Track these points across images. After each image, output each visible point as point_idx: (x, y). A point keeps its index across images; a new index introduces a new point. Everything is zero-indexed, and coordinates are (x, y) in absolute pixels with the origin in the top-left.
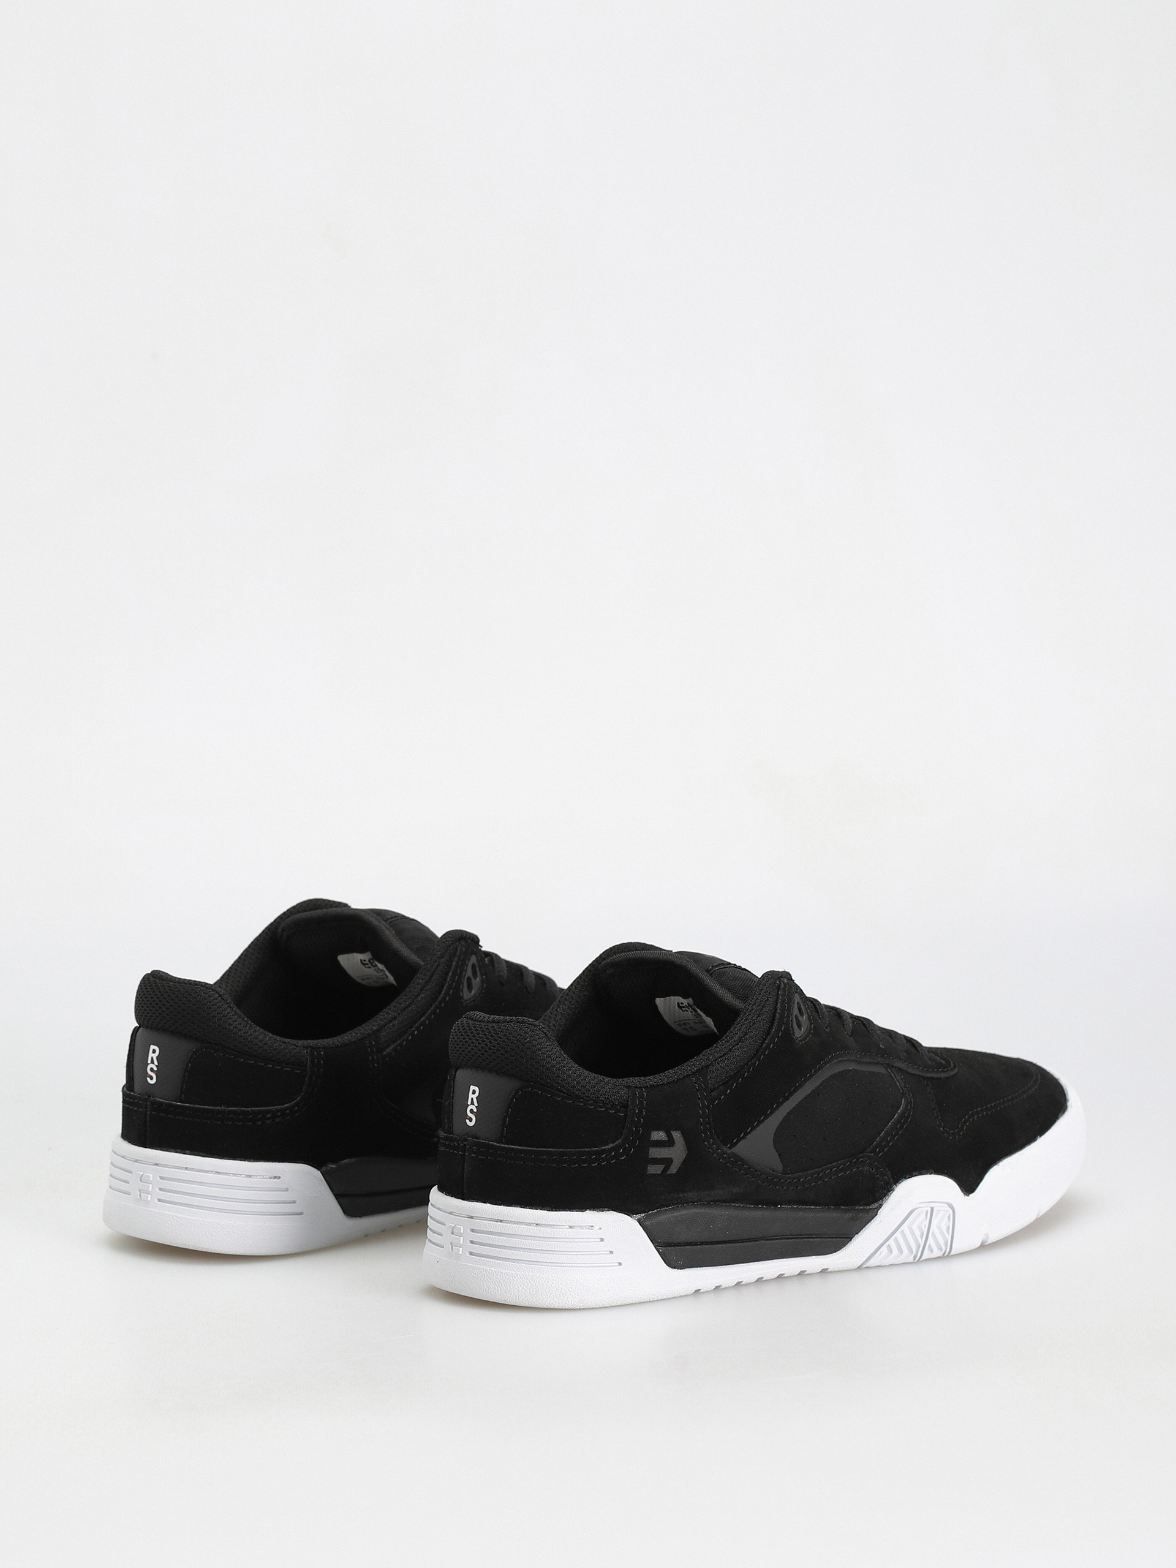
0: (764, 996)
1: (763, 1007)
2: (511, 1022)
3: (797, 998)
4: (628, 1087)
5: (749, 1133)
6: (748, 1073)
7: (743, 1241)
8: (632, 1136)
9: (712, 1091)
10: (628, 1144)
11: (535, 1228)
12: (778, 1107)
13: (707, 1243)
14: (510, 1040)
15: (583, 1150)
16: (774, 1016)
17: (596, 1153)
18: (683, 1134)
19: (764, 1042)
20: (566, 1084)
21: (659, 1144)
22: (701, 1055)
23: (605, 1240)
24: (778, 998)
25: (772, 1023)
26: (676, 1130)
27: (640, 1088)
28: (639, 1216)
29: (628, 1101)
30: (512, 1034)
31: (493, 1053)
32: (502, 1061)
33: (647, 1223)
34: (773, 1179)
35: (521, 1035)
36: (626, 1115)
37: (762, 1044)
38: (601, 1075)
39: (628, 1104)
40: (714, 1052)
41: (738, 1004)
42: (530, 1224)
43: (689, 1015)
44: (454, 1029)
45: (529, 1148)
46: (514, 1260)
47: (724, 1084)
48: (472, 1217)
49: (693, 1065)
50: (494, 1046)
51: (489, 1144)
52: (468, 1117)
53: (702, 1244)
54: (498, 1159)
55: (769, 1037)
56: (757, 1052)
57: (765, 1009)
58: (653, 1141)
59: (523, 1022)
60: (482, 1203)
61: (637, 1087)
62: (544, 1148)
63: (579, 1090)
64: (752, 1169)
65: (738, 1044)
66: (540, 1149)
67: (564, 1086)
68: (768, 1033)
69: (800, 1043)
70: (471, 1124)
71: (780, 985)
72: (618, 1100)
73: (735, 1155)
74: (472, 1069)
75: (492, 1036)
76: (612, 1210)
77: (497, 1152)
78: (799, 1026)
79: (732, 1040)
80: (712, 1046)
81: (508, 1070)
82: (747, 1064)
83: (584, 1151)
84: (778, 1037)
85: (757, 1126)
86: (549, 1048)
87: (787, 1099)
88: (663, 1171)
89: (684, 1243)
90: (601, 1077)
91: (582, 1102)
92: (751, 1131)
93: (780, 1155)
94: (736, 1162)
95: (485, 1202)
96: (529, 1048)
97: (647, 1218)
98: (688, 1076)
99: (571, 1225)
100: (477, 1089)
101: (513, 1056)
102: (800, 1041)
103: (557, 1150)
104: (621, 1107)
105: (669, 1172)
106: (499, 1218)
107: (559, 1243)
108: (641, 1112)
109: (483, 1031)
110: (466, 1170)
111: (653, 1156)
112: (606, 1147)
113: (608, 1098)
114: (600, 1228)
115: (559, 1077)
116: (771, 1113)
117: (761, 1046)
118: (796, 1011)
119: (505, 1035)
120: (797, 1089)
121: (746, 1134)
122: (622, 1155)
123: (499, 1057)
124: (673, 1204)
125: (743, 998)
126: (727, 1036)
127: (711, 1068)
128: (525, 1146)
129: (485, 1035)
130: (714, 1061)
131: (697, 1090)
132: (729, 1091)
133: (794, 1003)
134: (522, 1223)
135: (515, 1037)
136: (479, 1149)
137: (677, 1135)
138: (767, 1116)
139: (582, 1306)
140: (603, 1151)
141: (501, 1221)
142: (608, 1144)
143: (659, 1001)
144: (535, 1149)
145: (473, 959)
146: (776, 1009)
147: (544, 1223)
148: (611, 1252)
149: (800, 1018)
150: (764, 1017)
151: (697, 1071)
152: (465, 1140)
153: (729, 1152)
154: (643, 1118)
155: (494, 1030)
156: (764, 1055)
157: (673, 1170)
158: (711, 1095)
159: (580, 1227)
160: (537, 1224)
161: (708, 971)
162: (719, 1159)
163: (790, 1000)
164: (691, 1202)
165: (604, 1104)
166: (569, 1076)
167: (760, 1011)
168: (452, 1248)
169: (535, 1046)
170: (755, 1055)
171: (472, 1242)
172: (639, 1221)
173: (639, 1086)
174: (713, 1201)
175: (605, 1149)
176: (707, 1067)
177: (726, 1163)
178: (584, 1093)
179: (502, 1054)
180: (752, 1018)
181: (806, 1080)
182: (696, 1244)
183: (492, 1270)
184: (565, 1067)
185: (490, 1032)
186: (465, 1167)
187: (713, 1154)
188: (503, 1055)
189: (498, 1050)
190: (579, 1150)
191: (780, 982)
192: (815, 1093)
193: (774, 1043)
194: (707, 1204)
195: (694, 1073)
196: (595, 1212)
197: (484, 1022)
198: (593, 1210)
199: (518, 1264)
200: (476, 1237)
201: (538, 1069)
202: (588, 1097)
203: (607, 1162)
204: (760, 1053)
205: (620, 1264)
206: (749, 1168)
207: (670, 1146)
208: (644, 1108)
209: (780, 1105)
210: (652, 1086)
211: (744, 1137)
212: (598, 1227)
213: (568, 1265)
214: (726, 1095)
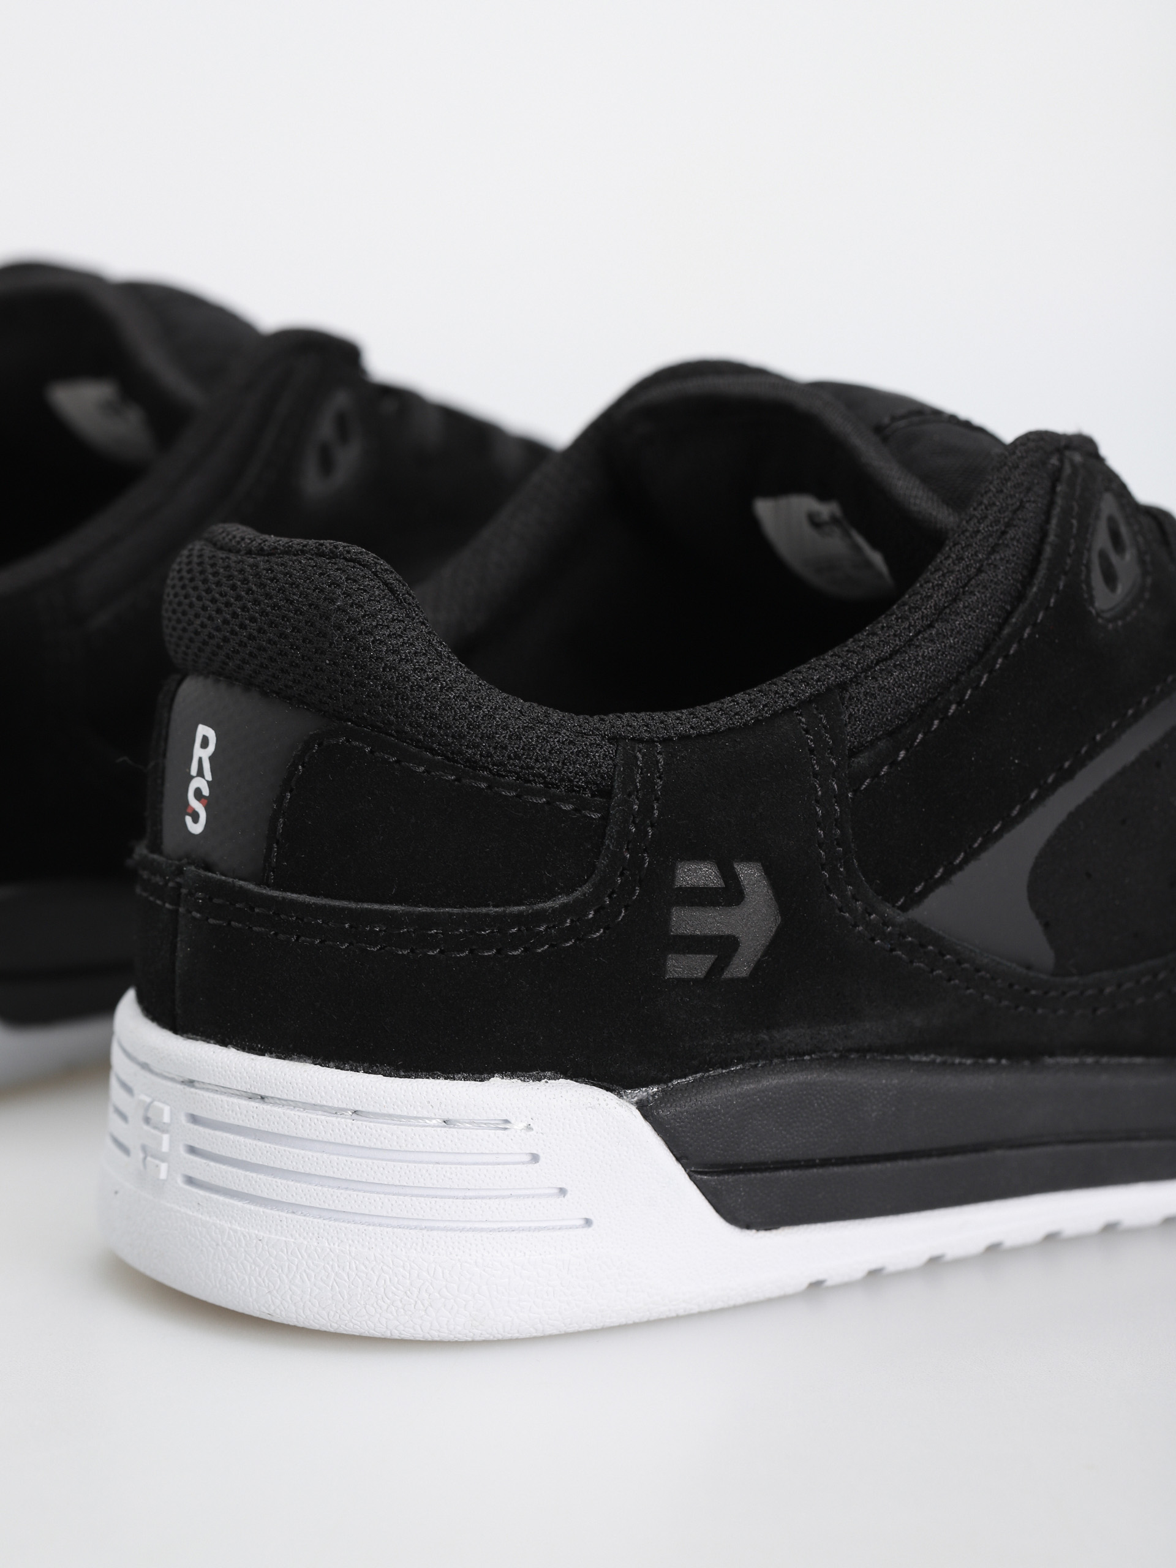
0: (1012, 497)
1: (1008, 525)
2: (303, 552)
3: (1108, 505)
4: (614, 739)
5: (960, 867)
6: (959, 704)
7: (943, 1152)
8: (622, 874)
9: (853, 753)
10: (610, 896)
11: (345, 1122)
12: (1041, 799)
13: (842, 1161)
14: (292, 602)
15: (484, 910)
16: (1039, 552)
17: (518, 919)
18: (769, 872)
19: (1006, 620)
20: (439, 728)
21: (699, 897)
22: (831, 653)
23: (542, 1160)
24: (1051, 504)
25: (1033, 572)
26: (748, 858)
27: (651, 742)
28: (641, 1093)
29: (612, 778)
30: (298, 587)
31: (251, 637)
32: (271, 659)
33: (663, 1113)
34: (1027, 990)
35: (322, 591)
36: (605, 818)
37: (1001, 627)
38: (540, 703)
39: (612, 786)
40: (863, 647)
41: (943, 516)
42: (337, 1112)
43: (835, 544)
44: (179, 571)
45: (336, 903)
46: (294, 1208)
47: (890, 734)
48: (191, 1083)
49: (802, 681)
50: (253, 619)
51: (234, 886)
52: (189, 811)
53: (825, 1163)
54: (255, 929)
55: (1022, 607)
56: (987, 647)
57: (1011, 533)
58: (681, 888)
59: (333, 555)
60: (217, 1047)
61: (641, 740)
62: (377, 902)
63: (476, 746)
64: (966, 965)
65: (931, 626)
66: (366, 906)
67: (433, 735)
68: (1020, 597)
69: (1110, 626)
70: (196, 828)
71: (1060, 470)
72: (585, 774)
73: (918, 929)
74: (207, 676)
75: (249, 591)
76: (566, 1077)
77: (252, 909)
78: (1110, 578)
79: (917, 616)
80: (860, 629)
81: (286, 686)
82: (956, 680)
83: (487, 915)
84: (1047, 608)
85: (983, 848)
86: (397, 627)
87: (1067, 776)
88: (711, 972)
89: (772, 1163)
90: (539, 710)
91: (484, 779)
92: (966, 861)
93: (1046, 925)
94: (923, 946)
95: (224, 1043)
96: (339, 627)
97: (665, 1098)
98: (788, 711)
99: (446, 1118)
100: (211, 734)
101: (298, 648)
102: (1109, 621)
103: (411, 909)
104: (593, 795)
105: (727, 975)
106: (257, 1092)
107: (412, 1166)
108: (646, 809)
109: (230, 577)
110: (180, 955)
111: (680, 931)
112: (549, 904)
113: (556, 770)
114: (529, 1127)
115: (419, 707)
116: (1023, 814)
117: (997, 633)
118: (1101, 539)
119: (282, 590)
120: (1096, 750)
121: (951, 871)
122: (593, 925)
123: (265, 650)
124: (741, 1060)
125: (957, 501)
126: (904, 604)
127: (853, 690)
128: (326, 896)
129: (234, 587)
130: (864, 670)
131: (812, 751)
132: (902, 754)
133: (1097, 517)
134: (314, 1107)
135: (306, 597)
136: (211, 899)
137: (749, 874)
138: (1010, 824)
139: (479, 1334)
140: (540, 917)
141: (262, 1098)
142: (552, 896)
143: (764, 508)
144: (353, 905)
145: (341, 400)
146: (1044, 535)
147: (371, 1109)
148: (562, 1191)
149: (1114, 558)
150: (1009, 552)
151: (810, 701)
152: (180, 872)
153: (901, 918)
154: (652, 826)
155: (257, 575)
156: (1006, 657)
157: (740, 967)
158: (849, 766)
159: (472, 1122)
160: (355, 1112)
161: (878, 429)
162: (873, 940)
163: (1087, 510)
164: (791, 1054)
165: (546, 784)
166: (445, 705)
167: (999, 538)
168: (145, 1159)
169: (357, 621)
170: (980, 655)
171: (192, 1150)
172: (643, 1107)
173: (646, 736)
174: (857, 1051)
175: (544, 911)
176: (843, 686)
177: (892, 950)
178: (489, 755)
179: (269, 641)
180: (976, 554)
181: (1123, 728)
182: (810, 1164)
183: (235, 1231)
184: (436, 679)
185: (245, 581)
186: (179, 945)
187: (855, 925)
188: (275, 643)
189: (260, 630)
190: (472, 910)
191: (1061, 461)
192: (1149, 761)
193: (1035, 625)
194: (841, 1057)
195: (804, 704)
196: (516, 1082)
197: (238, 552)
198: (512, 1077)
199: (302, 1218)
200: (203, 1137)
201: (363, 685)
202: (501, 764)
203: (552, 946)
204: (993, 652)
205: (588, 1222)
206: (959, 962)
207: (729, 904)
208: (657, 799)
209: (1047, 791)
210: (684, 738)
211: (943, 880)
212: (523, 1125)
213: (442, 1225)
214: (893, 764)
